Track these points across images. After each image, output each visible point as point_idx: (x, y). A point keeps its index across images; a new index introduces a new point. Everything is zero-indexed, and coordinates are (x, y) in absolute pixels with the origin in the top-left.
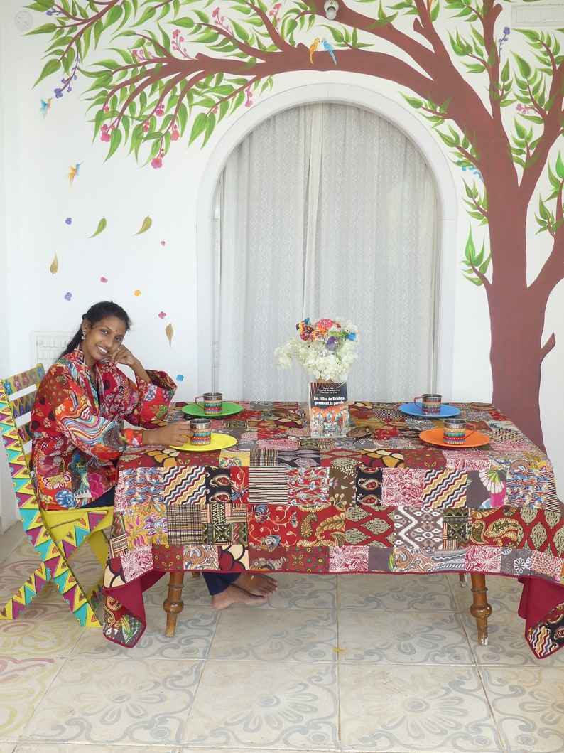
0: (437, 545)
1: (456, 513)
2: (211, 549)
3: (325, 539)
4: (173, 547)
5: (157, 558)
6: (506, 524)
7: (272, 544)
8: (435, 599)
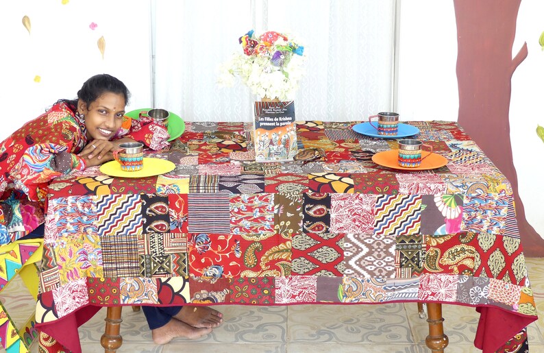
0: (389, 273)
1: (409, 240)
2: (149, 281)
3: (271, 269)
4: (108, 280)
5: (92, 291)
6: (463, 251)
7: (214, 275)
8: (390, 331)
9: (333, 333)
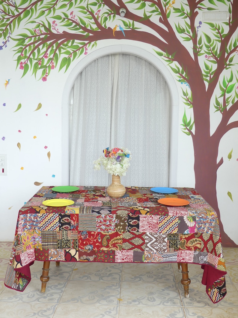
0: (164, 250)
1: (173, 236)
2: (61, 251)
3: (113, 247)
4: (44, 250)
5: (37, 255)
6: (196, 240)
7: (89, 249)
8: (166, 277)
9: (141, 278)
